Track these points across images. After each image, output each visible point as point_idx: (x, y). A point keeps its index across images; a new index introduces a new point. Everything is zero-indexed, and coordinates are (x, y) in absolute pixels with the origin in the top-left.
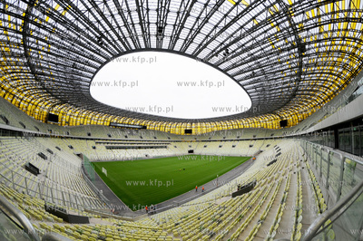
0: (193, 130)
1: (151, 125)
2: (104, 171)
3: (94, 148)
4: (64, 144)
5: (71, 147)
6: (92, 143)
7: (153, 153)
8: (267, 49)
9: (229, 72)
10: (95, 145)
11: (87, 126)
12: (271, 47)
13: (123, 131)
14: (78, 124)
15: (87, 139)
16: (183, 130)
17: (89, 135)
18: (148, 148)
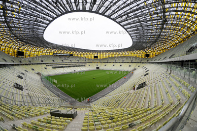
0: (99, 56)
1: (76, 54)
2: (55, 81)
3: (46, 68)
4: (29, 68)
5: (33, 70)
6: (44, 66)
7: (78, 69)
8: (145, 12)
9: (121, 24)
10: (46, 67)
11: (40, 56)
12: (147, 11)
13: (60, 58)
14: (35, 56)
15: (41, 64)
16: (93, 56)
17: (42, 61)
18: (75, 66)
